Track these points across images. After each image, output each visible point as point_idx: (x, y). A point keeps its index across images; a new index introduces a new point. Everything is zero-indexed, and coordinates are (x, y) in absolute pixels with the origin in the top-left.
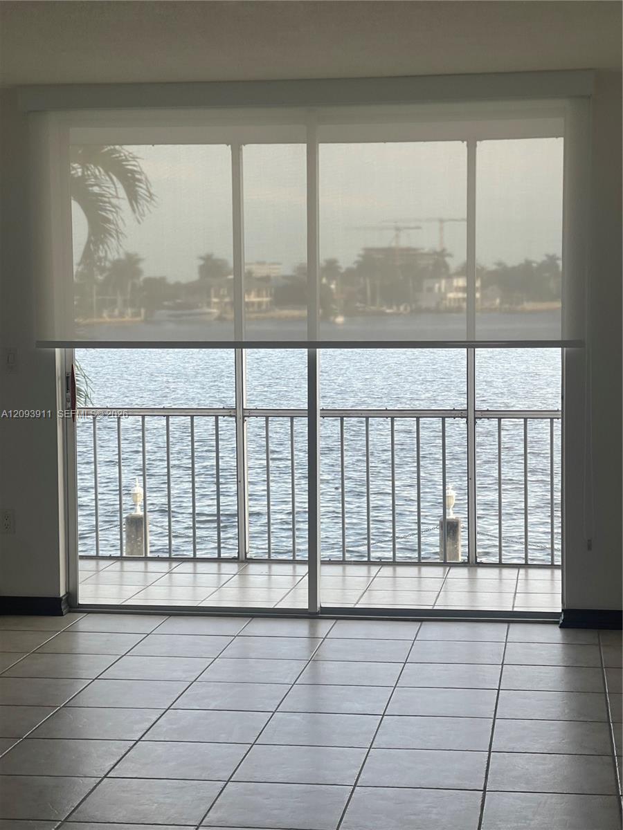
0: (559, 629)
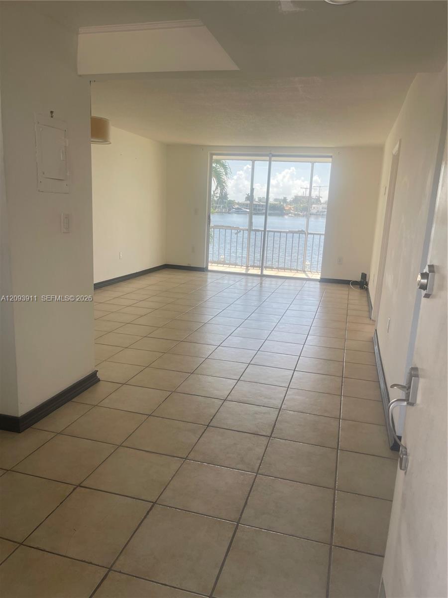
0: (319, 282)
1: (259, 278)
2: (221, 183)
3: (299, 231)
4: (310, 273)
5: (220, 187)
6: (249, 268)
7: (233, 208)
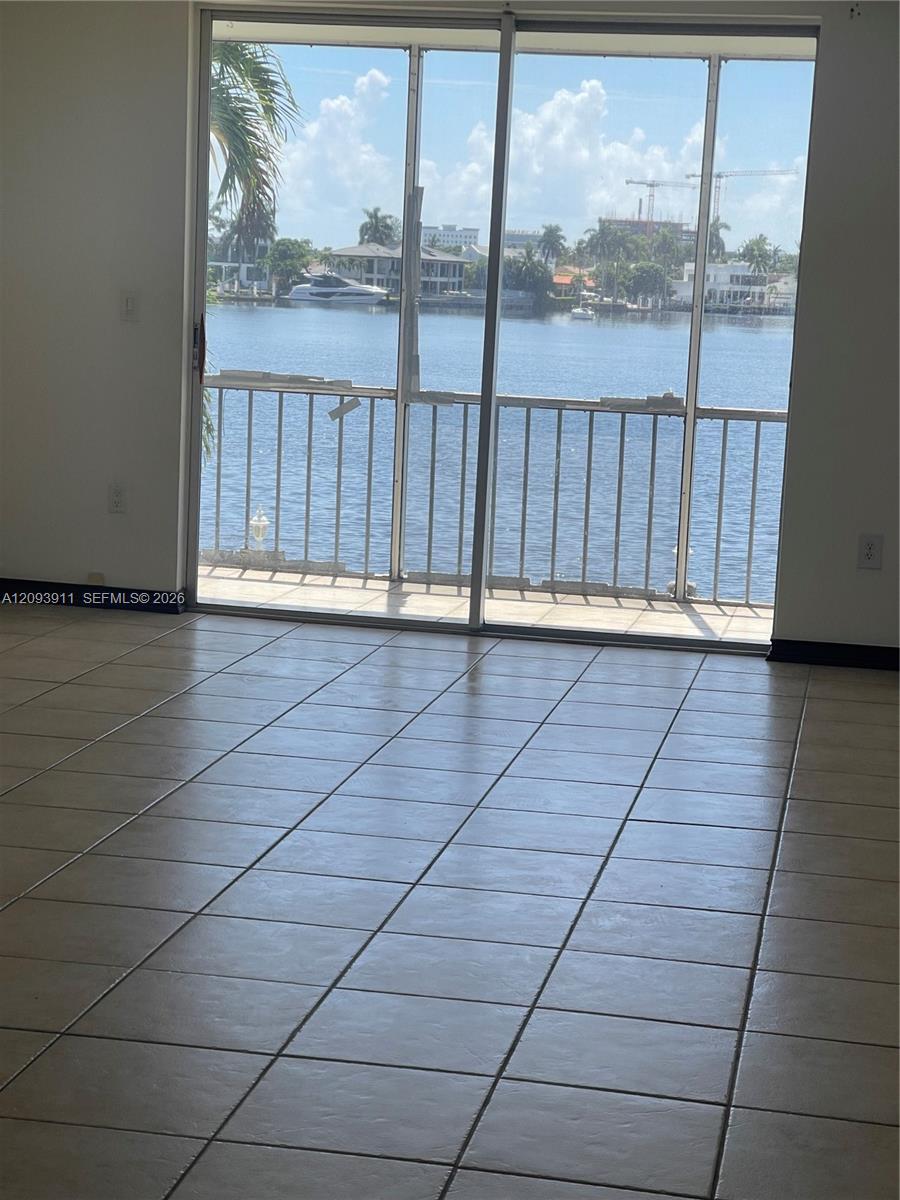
0: (765, 663)
1: (462, 644)
2: (247, 162)
3: (652, 401)
4: (713, 609)
5: (245, 179)
6: (406, 587)
7: (305, 280)
